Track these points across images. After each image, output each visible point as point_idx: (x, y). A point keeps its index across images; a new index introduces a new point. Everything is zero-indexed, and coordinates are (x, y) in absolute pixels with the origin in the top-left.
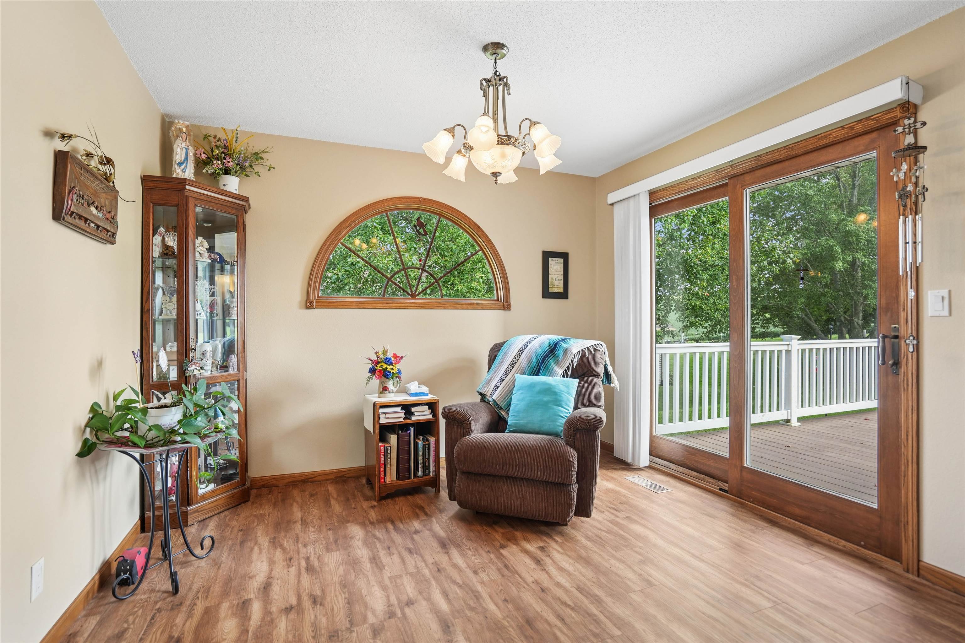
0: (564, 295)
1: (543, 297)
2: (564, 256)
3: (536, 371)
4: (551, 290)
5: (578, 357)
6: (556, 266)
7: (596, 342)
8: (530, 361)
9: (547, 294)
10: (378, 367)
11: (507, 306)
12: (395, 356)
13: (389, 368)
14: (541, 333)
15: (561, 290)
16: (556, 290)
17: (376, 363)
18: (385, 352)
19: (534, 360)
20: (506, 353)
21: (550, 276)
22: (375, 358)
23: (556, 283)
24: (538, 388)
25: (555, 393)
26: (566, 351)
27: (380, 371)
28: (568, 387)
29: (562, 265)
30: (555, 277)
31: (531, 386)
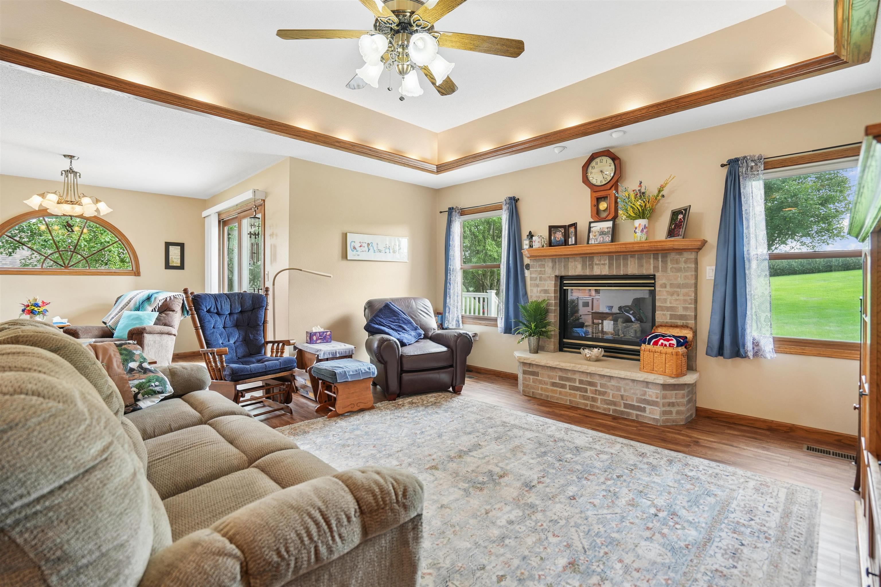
0: (182, 267)
1: (166, 268)
2: (182, 246)
3: (138, 309)
4: (170, 265)
5: (163, 301)
6: (175, 252)
7: (177, 294)
8: (135, 304)
9: (168, 266)
10: (28, 308)
11: (137, 273)
12: (43, 302)
13: (36, 309)
14: (148, 289)
15: (179, 265)
16: (175, 265)
17: (28, 306)
18: (36, 300)
19: (138, 304)
20: (123, 300)
21: (170, 257)
22: (26, 304)
23: (175, 260)
24: (132, 317)
25: (141, 319)
26: (155, 298)
27: (29, 310)
28: (149, 316)
29: (179, 250)
30: (174, 257)
31: (129, 316)
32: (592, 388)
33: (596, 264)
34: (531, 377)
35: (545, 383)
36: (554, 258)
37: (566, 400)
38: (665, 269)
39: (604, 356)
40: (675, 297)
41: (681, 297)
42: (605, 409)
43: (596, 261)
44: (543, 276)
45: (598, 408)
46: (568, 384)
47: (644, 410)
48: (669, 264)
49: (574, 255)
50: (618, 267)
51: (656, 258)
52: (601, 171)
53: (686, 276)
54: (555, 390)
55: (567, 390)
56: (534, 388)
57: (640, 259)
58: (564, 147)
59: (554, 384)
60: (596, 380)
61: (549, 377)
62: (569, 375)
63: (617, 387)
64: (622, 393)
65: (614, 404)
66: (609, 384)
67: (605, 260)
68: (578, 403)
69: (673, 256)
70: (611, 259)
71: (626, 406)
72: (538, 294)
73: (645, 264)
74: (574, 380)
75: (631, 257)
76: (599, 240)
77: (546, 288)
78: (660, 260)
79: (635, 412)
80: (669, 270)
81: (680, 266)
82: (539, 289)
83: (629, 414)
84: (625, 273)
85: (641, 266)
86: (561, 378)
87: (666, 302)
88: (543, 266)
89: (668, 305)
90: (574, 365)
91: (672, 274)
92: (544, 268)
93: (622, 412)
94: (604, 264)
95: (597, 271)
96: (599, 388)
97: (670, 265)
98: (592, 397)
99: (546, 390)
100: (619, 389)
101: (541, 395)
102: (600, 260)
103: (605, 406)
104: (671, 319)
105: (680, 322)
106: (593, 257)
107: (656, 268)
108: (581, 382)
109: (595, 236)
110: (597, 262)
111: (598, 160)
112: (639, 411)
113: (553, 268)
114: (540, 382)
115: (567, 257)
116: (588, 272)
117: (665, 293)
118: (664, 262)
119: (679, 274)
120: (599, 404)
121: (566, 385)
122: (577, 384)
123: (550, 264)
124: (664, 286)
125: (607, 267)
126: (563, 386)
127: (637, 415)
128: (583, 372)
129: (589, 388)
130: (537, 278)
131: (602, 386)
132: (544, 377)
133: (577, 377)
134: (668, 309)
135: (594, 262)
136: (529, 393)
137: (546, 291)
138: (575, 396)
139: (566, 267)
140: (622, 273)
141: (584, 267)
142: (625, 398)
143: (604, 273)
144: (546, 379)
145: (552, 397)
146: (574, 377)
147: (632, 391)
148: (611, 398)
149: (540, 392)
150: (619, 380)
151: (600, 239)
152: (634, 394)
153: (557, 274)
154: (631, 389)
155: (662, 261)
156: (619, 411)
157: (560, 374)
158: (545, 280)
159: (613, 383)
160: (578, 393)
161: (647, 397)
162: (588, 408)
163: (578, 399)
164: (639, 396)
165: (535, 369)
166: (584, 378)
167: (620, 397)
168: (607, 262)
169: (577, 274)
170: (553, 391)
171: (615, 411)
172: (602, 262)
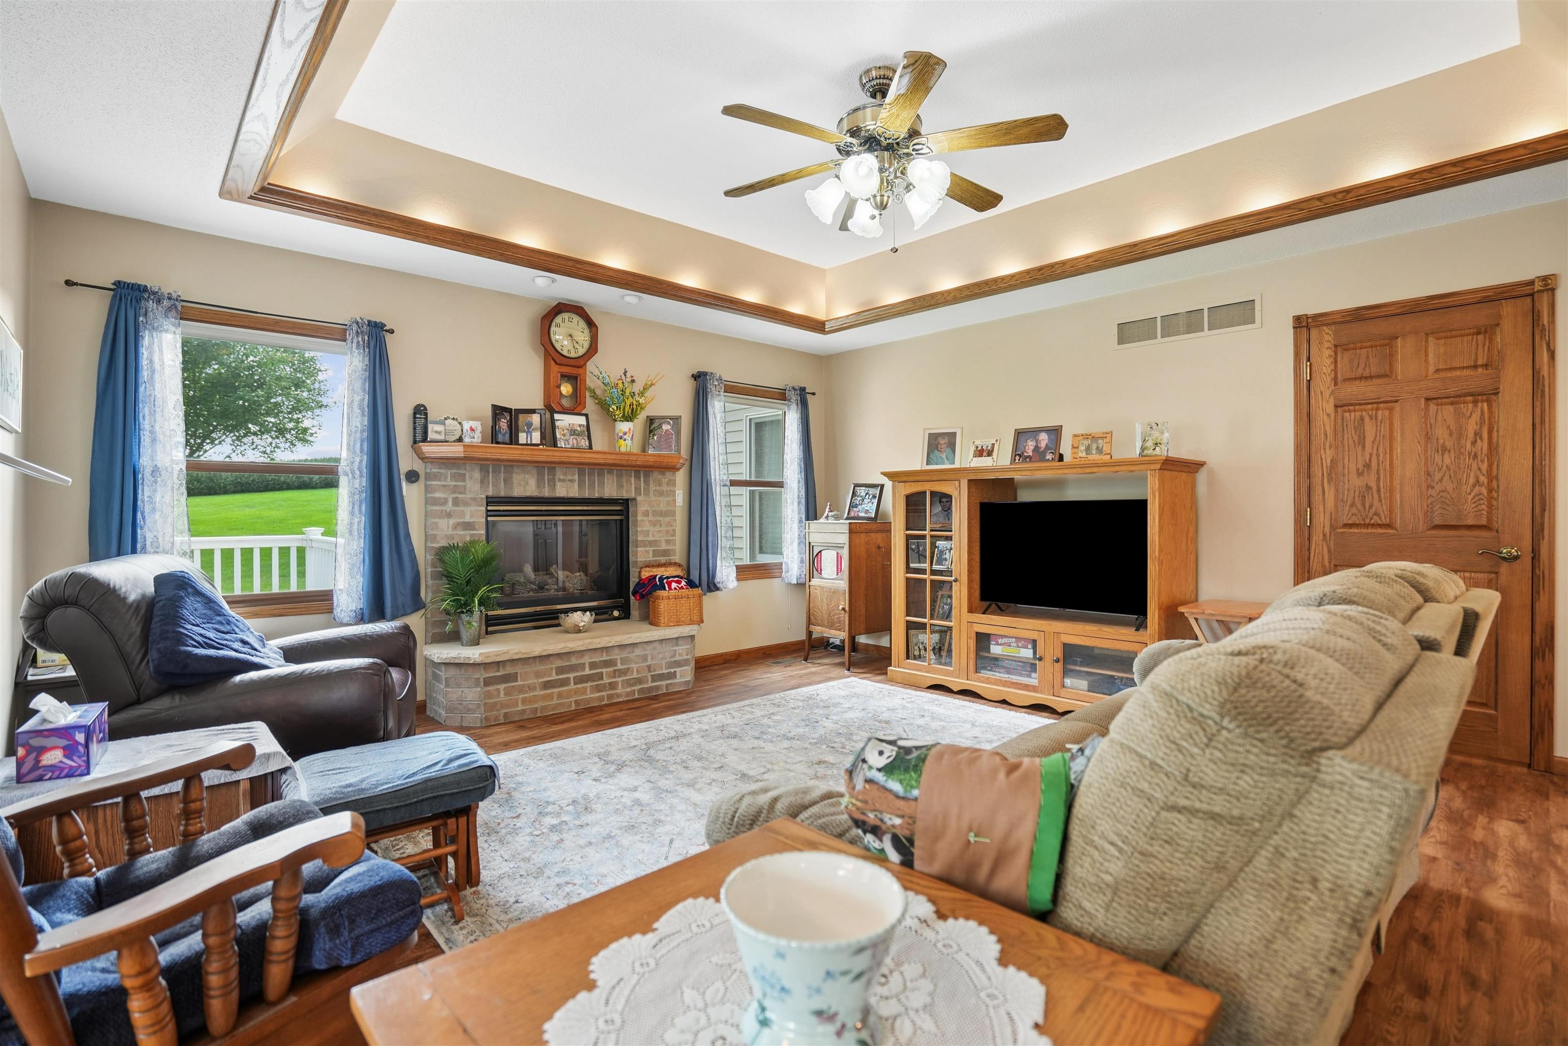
32: (608, 670)
33: (560, 480)
34: (502, 687)
35: (531, 688)
36: (486, 465)
37: (570, 703)
38: (647, 493)
39: (595, 621)
40: (657, 528)
41: (664, 528)
42: (628, 694)
43: (559, 474)
44: (460, 496)
45: (618, 695)
46: (571, 676)
47: (673, 675)
48: (652, 485)
49: (523, 463)
50: (592, 486)
51: (637, 477)
52: (570, 336)
53: (668, 501)
54: (548, 695)
55: (572, 686)
56: (508, 706)
57: (619, 476)
58: (554, 281)
59: (547, 685)
60: (616, 655)
61: (538, 675)
62: (574, 661)
63: (642, 656)
64: (649, 662)
65: (639, 681)
66: (632, 655)
67: (573, 475)
68: (588, 701)
69: (656, 475)
70: (581, 473)
71: (655, 678)
72: (450, 532)
73: (625, 484)
74: (582, 666)
75: (608, 473)
76: (571, 443)
77: (467, 519)
78: (642, 479)
79: (664, 683)
80: (651, 493)
81: (662, 488)
82: (452, 522)
83: (657, 688)
84: (601, 496)
85: (620, 486)
86: (560, 670)
87: (648, 535)
88: (462, 478)
89: (651, 538)
90: (589, 641)
91: (654, 498)
92: (464, 480)
93: (650, 689)
94: (572, 481)
95: (562, 491)
96: (619, 666)
97: (652, 487)
98: (610, 684)
99: (535, 699)
100: (644, 658)
101: (524, 711)
102: (565, 474)
103: (629, 690)
104: (653, 556)
105: (663, 559)
106: (554, 468)
107: (638, 490)
108: (593, 665)
109: (564, 435)
110: (562, 477)
111: (566, 315)
112: (669, 679)
113: (482, 482)
114: (521, 690)
115: (510, 465)
116: (546, 493)
117: (647, 523)
118: (647, 482)
119: (661, 499)
120: (620, 690)
121: (569, 679)
122: (587, 671)
123: (477, 475)
124: (646, 513)
125: (576, 485)
126: (565, 682)
127: (667, 686)
128: (595, 649)
129: (604, 670)
130: (446, 500)
131: (623, 661)
132: (529, 678)
133: (586, 660)
134: (652, 543)
135: (557, 477)
136: (496, 718)
137: (468, 526)
138: (584, 692)
139: (508, 481)
140: (597, 495)
141: (540, 483)
142: (652, 669)
143: (571, 495)
144: (532, 681)
145: (544, 708)
146: (582, 661)
147: (661, 656)
148: (635, 675)
149: (520, 708)
150: (645, 645)
151: (572, 441)
152: (663, 659)
153: (490, 494)
154: (659, 653)
155: (644, 482)
156: (647, 688)
157: (559, 663)
158: (466, 504)
159: (638, 652)
160: (589, 684)
161: (677, 658)
162: (605, 702)
163: (590, 695)
164: (668, 660)
165: (509, 670)
166: (597, 658)
167: (647, 669)
168: (576, 477)
169: (528, 494)
170: (545, 697)
171: (641, 691)
172: (569, 477)
